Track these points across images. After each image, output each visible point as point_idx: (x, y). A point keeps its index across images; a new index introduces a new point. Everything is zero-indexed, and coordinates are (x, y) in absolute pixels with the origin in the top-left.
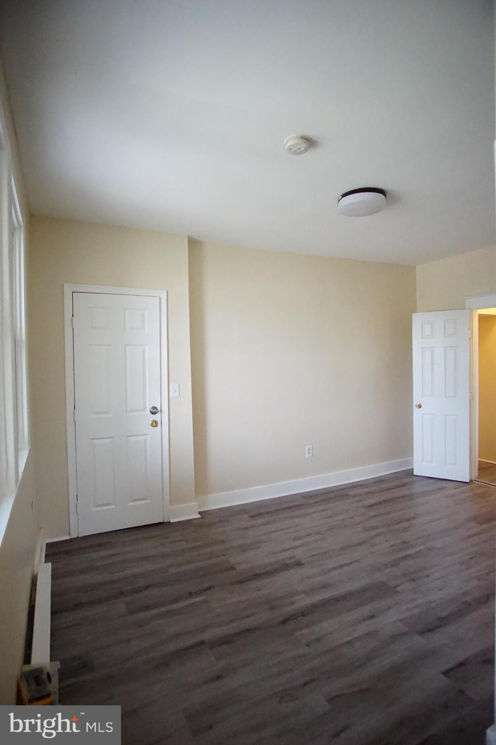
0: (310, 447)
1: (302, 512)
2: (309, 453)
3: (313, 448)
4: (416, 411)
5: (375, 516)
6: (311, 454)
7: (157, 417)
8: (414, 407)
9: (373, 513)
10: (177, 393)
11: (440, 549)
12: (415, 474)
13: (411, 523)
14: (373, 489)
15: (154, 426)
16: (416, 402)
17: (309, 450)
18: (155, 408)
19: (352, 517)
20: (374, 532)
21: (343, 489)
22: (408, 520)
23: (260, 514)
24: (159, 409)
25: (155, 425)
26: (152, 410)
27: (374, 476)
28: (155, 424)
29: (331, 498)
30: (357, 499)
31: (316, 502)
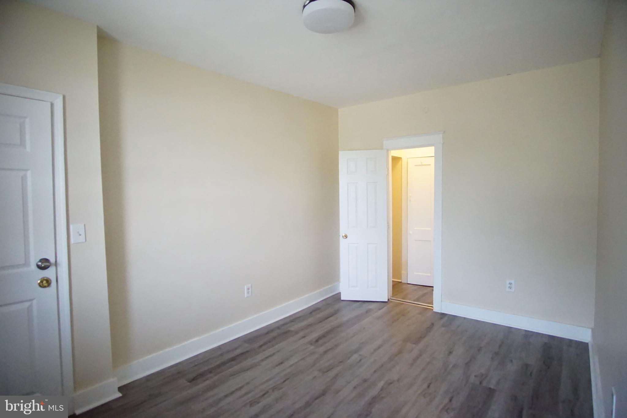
0: (249, 285)
1: (249, 362)
2: (248, 293)
3: (252, 287)
4: (342, 242)
5: (326, 352)
6: (250, 293)
7: (50, 273)
8: (341, 238)
9: (322, 349)
10: (82, 239)
11: (398, 380)
12: (342, 299)
13: (360, 355)
14: (311, 320)
15: (45, 287)
16: (342, 233)
17: (248, 289)
18: (47, 260)
19: (303, 359)
20: (332, 374)
21: (284, 325)
22: (356, 352)
23: (202, 375)
24: (52, 260)
25: (46, 285)
26: (40, 263)
27: (307, 306)
28: (46, 283)
29: (274, 338)
30: (301, 334)
31: (261, 346)
